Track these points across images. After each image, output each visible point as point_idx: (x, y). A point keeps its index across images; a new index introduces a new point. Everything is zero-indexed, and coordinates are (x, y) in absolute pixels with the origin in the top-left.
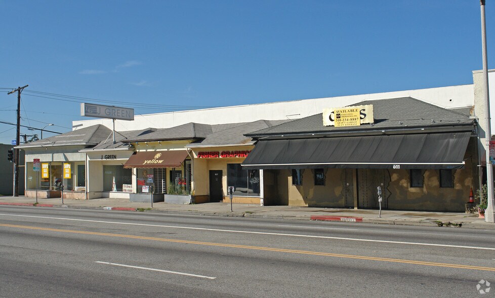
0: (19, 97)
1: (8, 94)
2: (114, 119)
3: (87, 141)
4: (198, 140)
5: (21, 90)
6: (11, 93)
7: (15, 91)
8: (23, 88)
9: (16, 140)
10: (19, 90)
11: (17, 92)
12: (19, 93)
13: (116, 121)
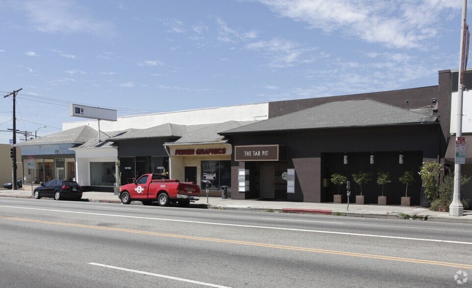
0: (14, 100)
1: (5, 97)
2: (99, 119)
3: (75, 140)
5: (16, 93)
6: (7, 96)
7: (11, 94)
8: (18, 91)
10: (14, 93)
11: (12, 95)
12: (14, 96)
13: (101, 121)
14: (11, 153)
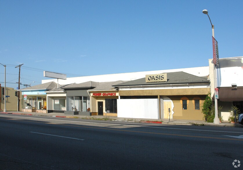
0: (20, 69)
2: (58, 79)
3: (47, 88)
4: (92, 88)
6: (16, 67)
8: (21, 65)
9: (18, 87)
11: (19, 67)
12: (20, 67)
13: (59, 80)
14: (16, 94)
